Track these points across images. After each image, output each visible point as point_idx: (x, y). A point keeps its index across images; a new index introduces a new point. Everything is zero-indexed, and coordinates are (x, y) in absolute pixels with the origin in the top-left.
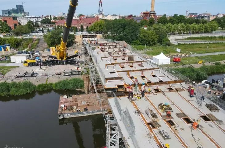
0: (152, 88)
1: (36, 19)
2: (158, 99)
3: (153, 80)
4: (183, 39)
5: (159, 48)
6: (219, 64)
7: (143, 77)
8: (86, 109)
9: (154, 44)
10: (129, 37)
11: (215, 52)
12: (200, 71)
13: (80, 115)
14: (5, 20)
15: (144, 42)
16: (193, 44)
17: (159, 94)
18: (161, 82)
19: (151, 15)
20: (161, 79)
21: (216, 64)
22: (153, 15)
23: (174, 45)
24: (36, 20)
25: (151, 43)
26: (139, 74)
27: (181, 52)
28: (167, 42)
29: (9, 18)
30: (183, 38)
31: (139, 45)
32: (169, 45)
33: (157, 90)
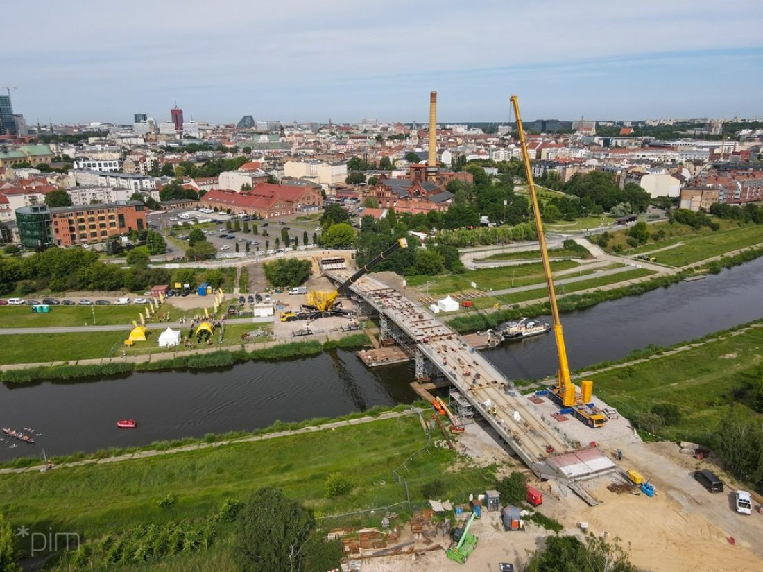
0: (438, 338)
1: (138, 181)
2: (442, 343)
3: (439, 334)
4: (486, 259)
5: (446, 278)
6: (518, 306)
7: (432, 332)
8: (387, 359)
9: (439, 271)
10: (400, 263)
11: (524, 285)
12: (489, 319)
13: (383, 364)
14: (121, 212)
15: (423, 270)
16: (500, 268)
17: (442, 341)
18: (443, 335)
19: (430, 174)
20: (443, 333)
21: (514, 307)
22: (433, 174)
23: (470, 270)
24: (136, 184)
25: (434, 270)
26: (430, 330)
27: (477, 288)
28: (460, 267)
29: (128, 208)
30: (487, 256)
31: (416, 274)
32: (462, 271)
33: (441, 339)
